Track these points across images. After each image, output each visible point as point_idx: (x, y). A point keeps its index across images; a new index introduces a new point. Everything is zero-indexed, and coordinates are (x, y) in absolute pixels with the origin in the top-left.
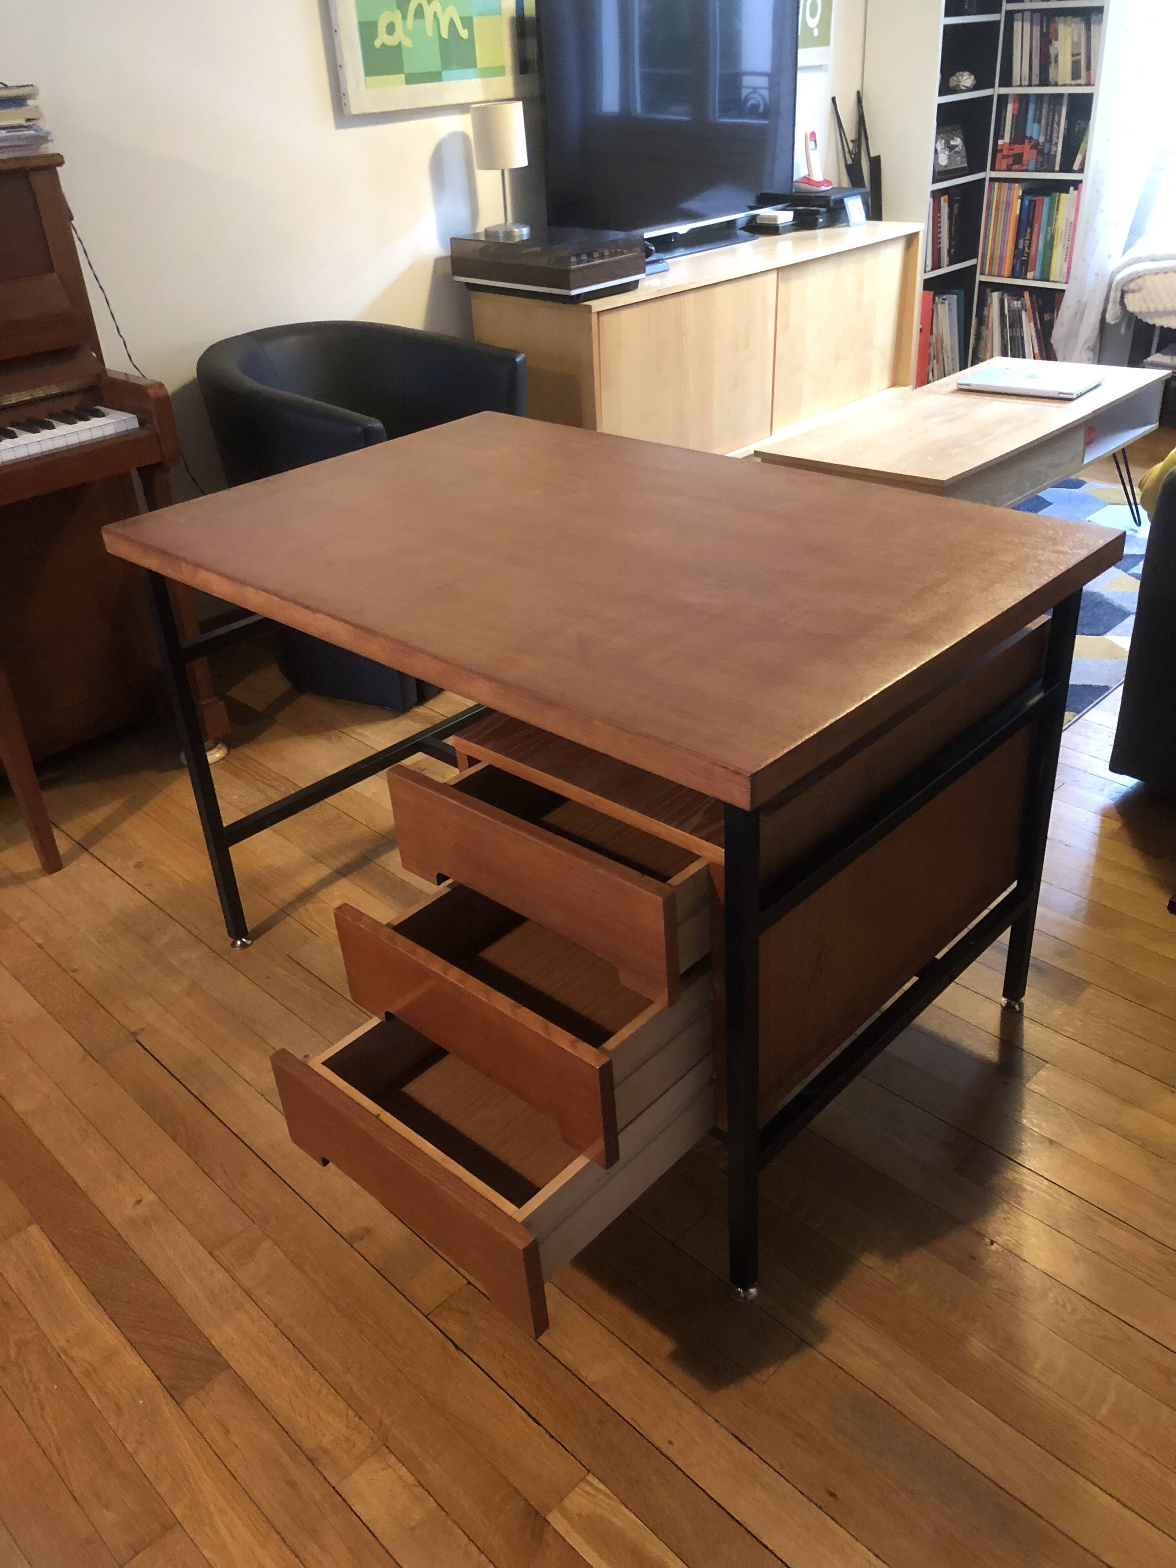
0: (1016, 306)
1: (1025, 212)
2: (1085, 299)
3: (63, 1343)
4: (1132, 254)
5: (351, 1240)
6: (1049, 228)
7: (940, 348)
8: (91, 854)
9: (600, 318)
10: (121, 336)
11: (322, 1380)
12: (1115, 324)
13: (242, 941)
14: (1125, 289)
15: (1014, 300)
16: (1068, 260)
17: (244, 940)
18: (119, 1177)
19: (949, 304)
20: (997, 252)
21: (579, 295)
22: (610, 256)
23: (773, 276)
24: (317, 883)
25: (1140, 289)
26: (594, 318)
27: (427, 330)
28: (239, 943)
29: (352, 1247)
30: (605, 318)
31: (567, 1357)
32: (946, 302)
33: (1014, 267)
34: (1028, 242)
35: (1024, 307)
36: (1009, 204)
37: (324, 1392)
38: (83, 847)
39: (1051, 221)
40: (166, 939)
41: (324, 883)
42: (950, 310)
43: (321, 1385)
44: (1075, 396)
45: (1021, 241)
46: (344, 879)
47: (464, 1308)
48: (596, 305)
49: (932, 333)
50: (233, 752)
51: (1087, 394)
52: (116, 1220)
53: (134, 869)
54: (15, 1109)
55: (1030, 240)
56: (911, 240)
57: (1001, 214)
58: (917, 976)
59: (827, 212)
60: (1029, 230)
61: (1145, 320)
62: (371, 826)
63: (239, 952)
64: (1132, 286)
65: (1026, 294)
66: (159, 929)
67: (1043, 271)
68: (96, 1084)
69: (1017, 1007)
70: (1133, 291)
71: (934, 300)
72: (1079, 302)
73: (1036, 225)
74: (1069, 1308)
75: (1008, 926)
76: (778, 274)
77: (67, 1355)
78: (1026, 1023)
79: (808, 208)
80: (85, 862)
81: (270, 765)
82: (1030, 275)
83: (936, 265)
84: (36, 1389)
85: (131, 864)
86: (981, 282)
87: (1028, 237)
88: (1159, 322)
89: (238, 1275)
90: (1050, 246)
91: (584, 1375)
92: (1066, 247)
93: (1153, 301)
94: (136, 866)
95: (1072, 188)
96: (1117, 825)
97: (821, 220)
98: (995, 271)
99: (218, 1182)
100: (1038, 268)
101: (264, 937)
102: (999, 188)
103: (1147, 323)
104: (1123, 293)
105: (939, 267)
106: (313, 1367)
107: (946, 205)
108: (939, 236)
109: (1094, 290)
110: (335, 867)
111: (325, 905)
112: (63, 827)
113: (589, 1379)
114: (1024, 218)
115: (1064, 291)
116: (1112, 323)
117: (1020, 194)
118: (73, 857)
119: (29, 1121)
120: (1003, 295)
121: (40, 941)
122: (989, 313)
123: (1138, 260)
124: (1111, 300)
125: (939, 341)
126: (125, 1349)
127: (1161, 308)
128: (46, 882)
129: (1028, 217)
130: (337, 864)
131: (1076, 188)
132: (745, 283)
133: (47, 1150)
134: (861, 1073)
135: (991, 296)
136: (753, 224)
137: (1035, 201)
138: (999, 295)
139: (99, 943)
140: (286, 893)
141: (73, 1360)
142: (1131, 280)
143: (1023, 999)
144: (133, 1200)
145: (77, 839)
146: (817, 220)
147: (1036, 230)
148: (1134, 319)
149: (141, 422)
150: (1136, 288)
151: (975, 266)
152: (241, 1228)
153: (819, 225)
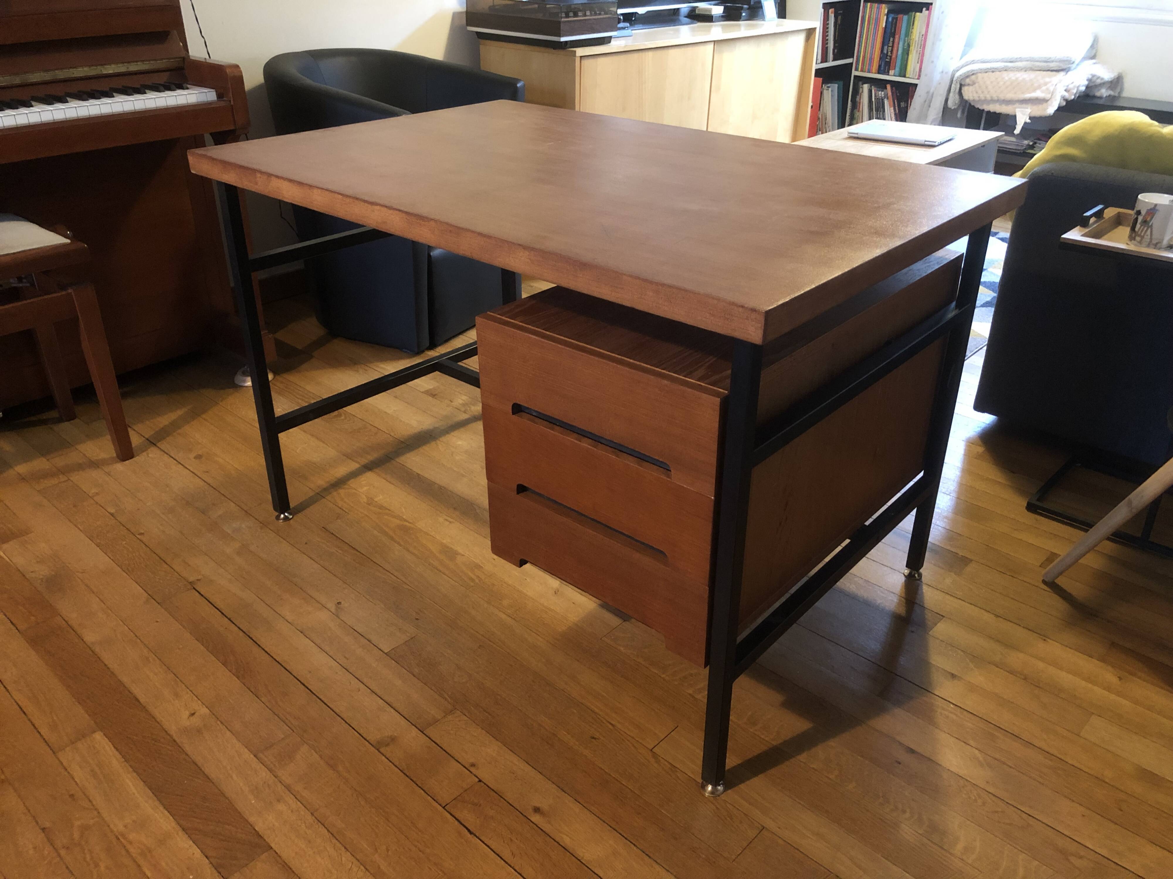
0: (880, 95)
1: (889, 26)
2: (931, 91)
3: (121, 828)
4: (967, 58)
5: (378, 746)
6: (906, 38)
7: (824, 123)
8: (159, 447)
9: (582, 61)
10: (203, 37)
11: (354, 860)
12: (954, 109)
13: (285, 516)
14: (963, 83)
15: (879, 91)
16: (919, 62)
17: (286, 514)
18: (177, 695)
19: (832, 91)
20: (868, 56)
21: (566, 42)
22: (591, 15)
23: (711, 46)
24: (347, 475)
25: (974, 83)
26: (578, 60)
27: (446, 60)
28: (282, 516)
29: (379, 751)
30: (585, 62)
31: (566, 841)
32: (830, 89)
33: (880, 66)
34: (890, 48)
35: (886, 96)
36: (878, 21)
37: (355, 869)
38: (152, 442)
39: (908, 34)
40: (220, 512)
41: (354, 475)
42: (832, 96)
43: (352, 863)
44: (937, 144)
45: (886, 47)
46: (370, 472)
47: (476, 801)
48: (580, 52)
49: (819, 110)
50: (278, 377)
51: (944, 144)
52: (173, 730)
53: (194, 460)
54: (84, 640)
55: (893, 47)
56: (810, 33)
57: (872, 26)
58: (849, 539)
59: (748, 9)
60: (891, 39)
61: (977, 106)
62: (392, 434)
63: (282, 523)
64: (968, 81)
65: (889, 87)
66: (214, 504)
67: (901, 69)
68: (157, 622)
69: (916, 575)
70: (969, 85)
71: (822, 86)
72: (928, 92)
73: (897, 36)
74: (980, 802)
75: (914, 509)
76: (714, 45)
77: (125, 838)
78: (925, 588)
79: (735, 5)
80: (153, 453)
81: (308, 388)
82: (892, 72)
83: (824, 59)
84: (97, 865)
85: (192, 456)
86: (855, 77)
87: (891, 44)
88: (987, 108)
89: (280, 773)
90: (907, 52)
91: (581, 855)
92: (918, 52)
93: (983, 92)
94: (195, 458)
95: (924, 9)
96: (981, 449)
97: (744, 14)
98: (866, 68)
99: (263, 699)
100: (897, 69)
101: (303, 512)
102: (871, 7)
103: (978, 108)
104: (961, 85)
105: (826, 61)
106: (345, 848)
107: (833, 15)
108: (827, 38)
109: (940, 84)
110: (363, 463)
111: (354, 491)
112: (135, 427)
113: (585, 858)
114: (888, 31)
115: (916, 85)
116: (953, 108)
117: (886, 12)
118: (143, 449)
119: (97, 649)
120: (871, 87)
121: (112, 511)
122: (860, 100)
123: (973, 62)
124: (952, 90)
125: (824, 118)
126: (178, 834)
127: (988, 97)
128: (120, 467)
129: (891, 29)
130: (364, 461)
131: (928, 9)
132: (690, 49)
133: (112, 673)
134: (797, 622)
135: (862, 88)
136: (693, 14)
137: (897, 18)
138: (868, 86)
139: (163, 514)
140: (320, 481)
141: (131, 843)
142: (968, 77)
143: (921, 571)
144: (187, 713)
145: (147, 437)
146: (741, 14)
147: (896, 40)
148: (968, 106)
149: (220, 96)
150: (970, 83)
151: (852, 64)
152: (283, 736)
153: (742, 18)
